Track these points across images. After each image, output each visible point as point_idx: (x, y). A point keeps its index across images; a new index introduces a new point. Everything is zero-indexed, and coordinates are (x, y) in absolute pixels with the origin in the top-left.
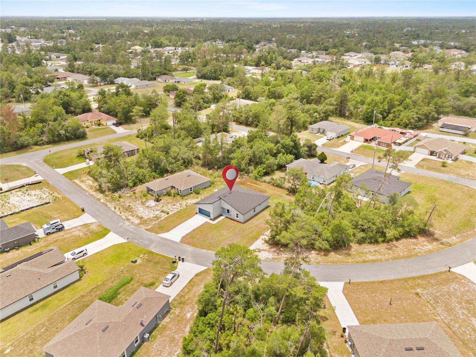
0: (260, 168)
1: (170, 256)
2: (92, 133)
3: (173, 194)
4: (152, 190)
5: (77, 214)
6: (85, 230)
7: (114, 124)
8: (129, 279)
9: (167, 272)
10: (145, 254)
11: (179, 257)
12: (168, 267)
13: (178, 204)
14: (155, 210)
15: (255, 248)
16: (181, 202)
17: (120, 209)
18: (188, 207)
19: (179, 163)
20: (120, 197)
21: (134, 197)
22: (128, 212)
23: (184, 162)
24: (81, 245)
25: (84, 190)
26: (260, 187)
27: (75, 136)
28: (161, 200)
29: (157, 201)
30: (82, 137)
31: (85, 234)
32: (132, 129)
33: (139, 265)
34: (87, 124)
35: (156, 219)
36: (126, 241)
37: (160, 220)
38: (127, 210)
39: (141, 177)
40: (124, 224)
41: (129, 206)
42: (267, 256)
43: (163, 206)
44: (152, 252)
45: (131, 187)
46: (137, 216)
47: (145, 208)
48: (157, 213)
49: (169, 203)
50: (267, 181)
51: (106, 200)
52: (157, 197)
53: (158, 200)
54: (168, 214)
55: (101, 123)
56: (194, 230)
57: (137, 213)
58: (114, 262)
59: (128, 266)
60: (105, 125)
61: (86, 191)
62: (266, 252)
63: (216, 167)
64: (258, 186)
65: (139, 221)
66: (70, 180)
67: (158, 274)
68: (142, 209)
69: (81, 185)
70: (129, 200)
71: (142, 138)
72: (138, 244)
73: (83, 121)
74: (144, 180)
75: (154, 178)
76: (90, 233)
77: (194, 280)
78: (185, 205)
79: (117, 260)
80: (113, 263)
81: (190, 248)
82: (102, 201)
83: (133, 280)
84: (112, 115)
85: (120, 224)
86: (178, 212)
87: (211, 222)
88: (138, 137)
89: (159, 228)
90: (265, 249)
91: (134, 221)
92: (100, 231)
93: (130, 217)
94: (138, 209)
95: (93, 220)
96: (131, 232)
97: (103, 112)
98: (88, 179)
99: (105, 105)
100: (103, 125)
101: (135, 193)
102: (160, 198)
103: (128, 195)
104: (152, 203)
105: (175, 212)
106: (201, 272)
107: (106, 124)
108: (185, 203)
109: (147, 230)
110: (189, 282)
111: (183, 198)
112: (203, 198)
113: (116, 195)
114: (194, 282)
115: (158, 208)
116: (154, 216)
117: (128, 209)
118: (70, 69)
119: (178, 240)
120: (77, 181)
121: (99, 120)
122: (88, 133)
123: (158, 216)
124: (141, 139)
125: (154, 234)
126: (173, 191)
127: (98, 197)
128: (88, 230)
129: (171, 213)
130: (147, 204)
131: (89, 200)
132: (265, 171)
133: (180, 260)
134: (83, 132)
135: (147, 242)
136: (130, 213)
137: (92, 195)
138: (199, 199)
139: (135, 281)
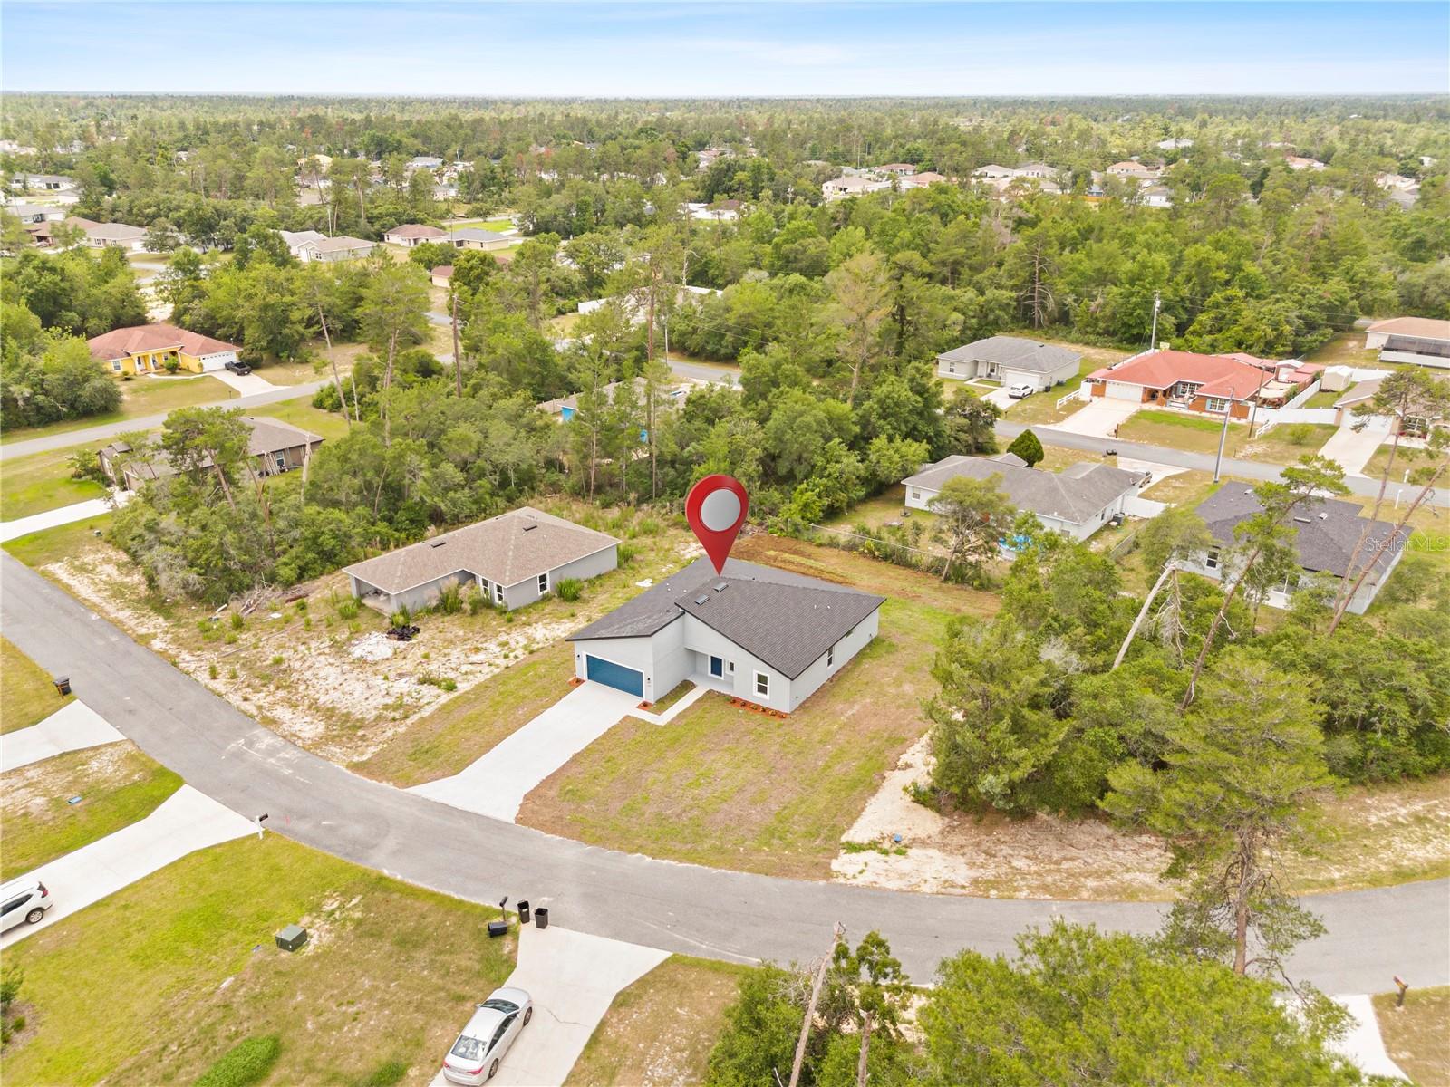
0: (806, 493)
1: (474, 901)
2: (142, 399)
3: (467, 607)
4: (377, 592)
5: (34, 708)
6: (57, 782)
7: (229, 367)
8: (263, 1049)
9: (467, 990)
10: (347, 894)
11: (524, 905)
12: (467, 959)
13: (493, 646)
14: (392, 675)
15: (875, 836)
16: (503, 638)
17: (234, 676)
18: (535, 657)
19: (485, 484)
20: (238, 625)
21: (299, 623)
22: (272, 687)
23: (504, 483)
24: (24, 864)
25: (82, 602)
26: (819, 565)
27: (72, 406)
28: (417, 630)
29: (402, 637)
30: (103, 407)
31: (57, 803)
32: (299, 382)
33: (316, 958)
34: (126, 366)
35: (397, 715)
36: (256, 828)
37: (415, 718)
38: (266, 679)
39: (328, 542)
40: (250, 744)
41: (278, 662)
42: (946, 875)
43: (426, 656)
44: (381, 878)
45: (288, 585)
46: (314, 707)
47: (346, 667)
48: (403, 686)
49: (451, 642)
50: (843, 540)
51: (176, 640)
52: (401, 620)
53: (403, 632)
54: (451, 688)
55: (183, 365)
56: (576, 759)
57: (311, 692)
58: (188, 948)
59: (259, 968)
60: (198, 370)
61: (94, 607)
62: (934, 852)
63: (633, 496)
64: (810, 562)
65: (321, 727)
66: (31, 565)
67: (417, 1009)
68: (332, 673)
69: (72, 582)
70: (279, 637)
71: (336, 407)
72: (312, 841)
73: (112, 357)
74: (343, 555)
75: (385, 546)
76: (84, 795)
77: (610, 1033)
78: (525, 648)
79: (206, 935)
80: (183, 955)
81: (568, 852)
82: (157, 645)
83: (284, 1058)
84: (226, 339)
85: (232, 746)
86: (495, 678)
87: (647, 716)
88: (319, 404)
89: (413, 756)
90: (923, 835)
91: (297, 727)
92: (135, 783)
93: (281, 713)
94: (315, 675)
95: (106, 733)
96: (285, 781)
97: (192, 328)
98: (108, 561)
99: (196, 301)
100: (188, 370)
101: (303, 607)
102: (412, 625)
103: (276, 615)
104: (377, 645)
105: (481, 678)
106: (643, 983)
107: (201, 366)
108: (523, 641)
109: (357, 767)
110: (589, 1047)
111: (510, 621)
112: (597, 616)
113: (223, 616)
114: (612, 1045)
115: (407, 666)
116: (389, 701)
117: (275, 675)
118: (86, 211)
119: (507, 811)
120: (59, 569)
121: (174, 353)
122: (125, 397)
123: (407, 700)
124: (331, 411)
125: (389, 786)
126: (469, 593)
127: (143, 631)
128: (75, 781)
129: (463, 687)
130: (357, 652)
131: (100, 643)
132: (826, 502)
133: (524, 918)
134: (105, 390)
135: (357, 830)
136: (281, 693)
137: (116, 624)
138: (580, 624)
139: (292, 1064)
